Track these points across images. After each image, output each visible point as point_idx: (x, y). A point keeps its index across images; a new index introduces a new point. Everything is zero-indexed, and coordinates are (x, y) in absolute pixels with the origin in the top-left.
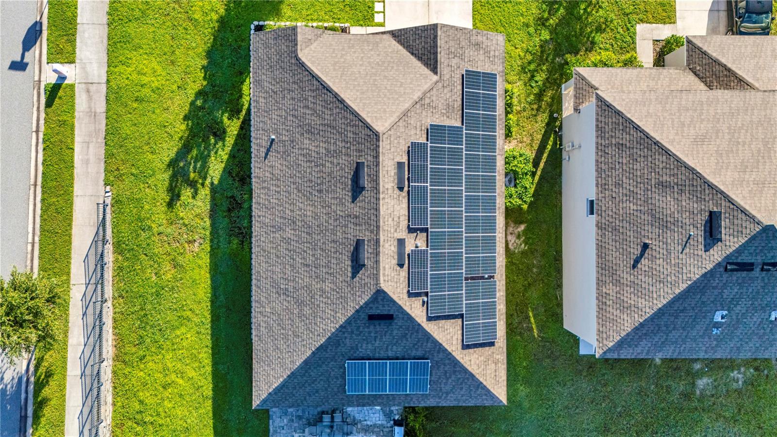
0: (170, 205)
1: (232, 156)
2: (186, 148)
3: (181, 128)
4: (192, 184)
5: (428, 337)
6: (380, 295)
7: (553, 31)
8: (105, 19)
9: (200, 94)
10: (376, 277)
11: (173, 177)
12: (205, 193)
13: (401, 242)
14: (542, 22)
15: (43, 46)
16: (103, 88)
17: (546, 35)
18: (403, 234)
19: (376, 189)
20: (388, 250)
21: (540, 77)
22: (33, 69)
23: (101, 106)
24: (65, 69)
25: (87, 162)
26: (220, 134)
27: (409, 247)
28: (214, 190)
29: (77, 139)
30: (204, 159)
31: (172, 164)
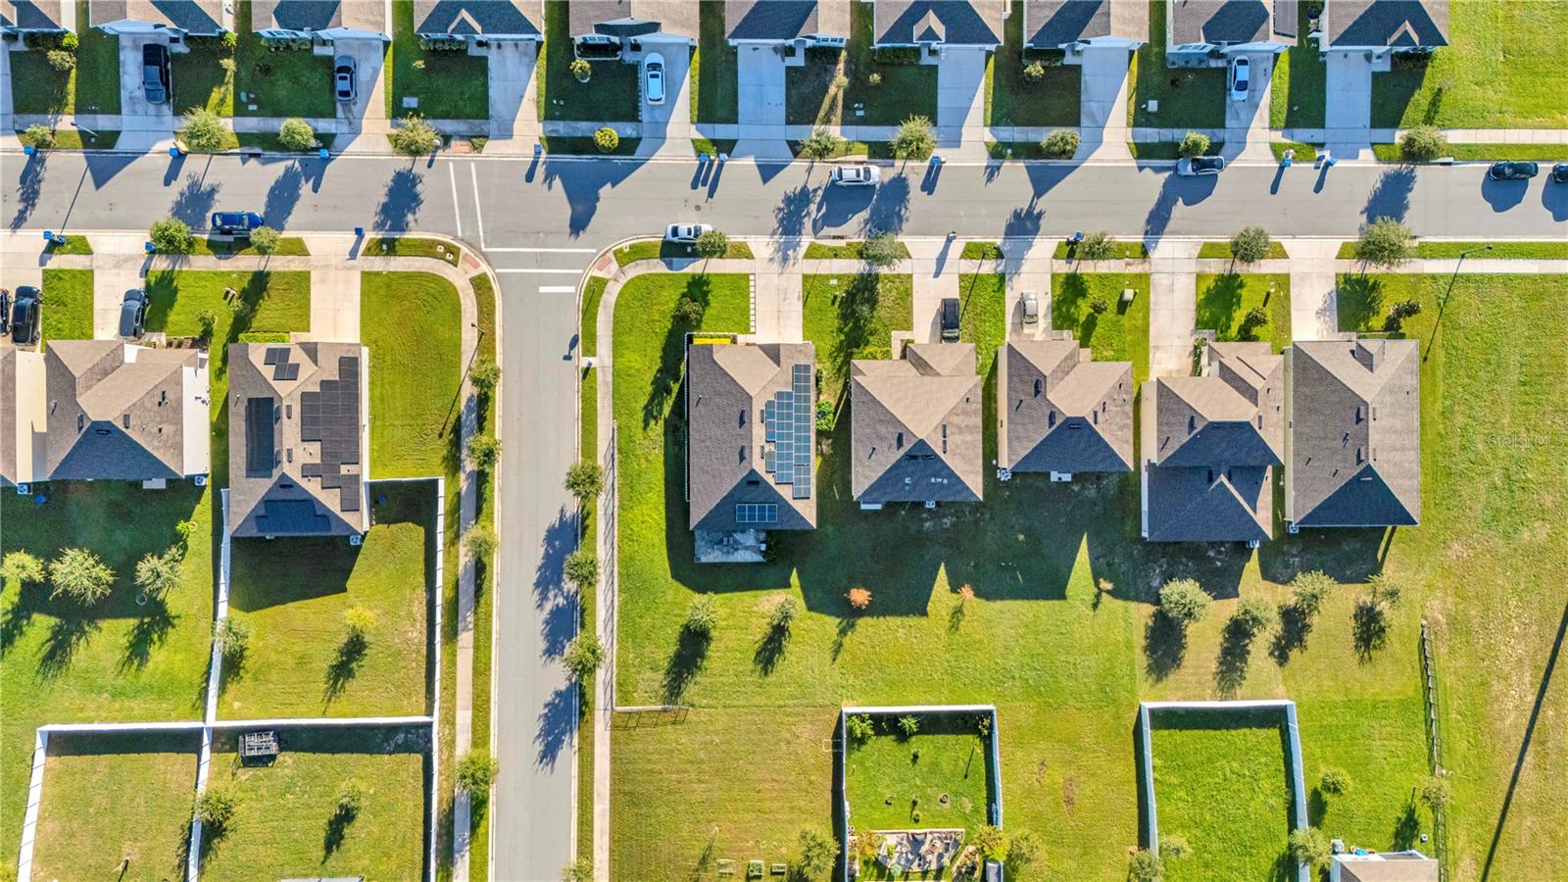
0: (645, 429)
1: (675, 403)
2: (652, 399)
3: (650, 389)
4: (655, 418)
5: (776, 492)
6: (753, 472)
7: (846, 335)
8: (611, 334)
9: (659, 371)
10: (751, 463)
11: (646, 415)
12: (661, 422)
13: (763, 447)
14: (840, 330)
15: (580, 346)
16: (611, 369)
17: (842, 337)
18: (763, 443)
19: (751, 422)
20: (756, 451)
21: (839, 360)
22: (575, 359)
23: (610, 379)
24: (591, 359)
25: (603, 407)
26: (669, 391)
27: (766, 450)
28: (666, 421)
29: (599, 395)
30: (661, 404)
31: (646, 408)
